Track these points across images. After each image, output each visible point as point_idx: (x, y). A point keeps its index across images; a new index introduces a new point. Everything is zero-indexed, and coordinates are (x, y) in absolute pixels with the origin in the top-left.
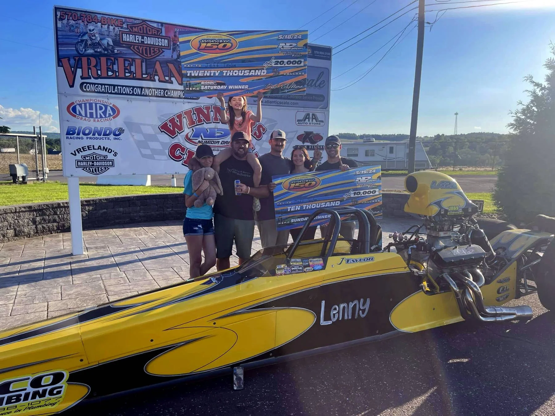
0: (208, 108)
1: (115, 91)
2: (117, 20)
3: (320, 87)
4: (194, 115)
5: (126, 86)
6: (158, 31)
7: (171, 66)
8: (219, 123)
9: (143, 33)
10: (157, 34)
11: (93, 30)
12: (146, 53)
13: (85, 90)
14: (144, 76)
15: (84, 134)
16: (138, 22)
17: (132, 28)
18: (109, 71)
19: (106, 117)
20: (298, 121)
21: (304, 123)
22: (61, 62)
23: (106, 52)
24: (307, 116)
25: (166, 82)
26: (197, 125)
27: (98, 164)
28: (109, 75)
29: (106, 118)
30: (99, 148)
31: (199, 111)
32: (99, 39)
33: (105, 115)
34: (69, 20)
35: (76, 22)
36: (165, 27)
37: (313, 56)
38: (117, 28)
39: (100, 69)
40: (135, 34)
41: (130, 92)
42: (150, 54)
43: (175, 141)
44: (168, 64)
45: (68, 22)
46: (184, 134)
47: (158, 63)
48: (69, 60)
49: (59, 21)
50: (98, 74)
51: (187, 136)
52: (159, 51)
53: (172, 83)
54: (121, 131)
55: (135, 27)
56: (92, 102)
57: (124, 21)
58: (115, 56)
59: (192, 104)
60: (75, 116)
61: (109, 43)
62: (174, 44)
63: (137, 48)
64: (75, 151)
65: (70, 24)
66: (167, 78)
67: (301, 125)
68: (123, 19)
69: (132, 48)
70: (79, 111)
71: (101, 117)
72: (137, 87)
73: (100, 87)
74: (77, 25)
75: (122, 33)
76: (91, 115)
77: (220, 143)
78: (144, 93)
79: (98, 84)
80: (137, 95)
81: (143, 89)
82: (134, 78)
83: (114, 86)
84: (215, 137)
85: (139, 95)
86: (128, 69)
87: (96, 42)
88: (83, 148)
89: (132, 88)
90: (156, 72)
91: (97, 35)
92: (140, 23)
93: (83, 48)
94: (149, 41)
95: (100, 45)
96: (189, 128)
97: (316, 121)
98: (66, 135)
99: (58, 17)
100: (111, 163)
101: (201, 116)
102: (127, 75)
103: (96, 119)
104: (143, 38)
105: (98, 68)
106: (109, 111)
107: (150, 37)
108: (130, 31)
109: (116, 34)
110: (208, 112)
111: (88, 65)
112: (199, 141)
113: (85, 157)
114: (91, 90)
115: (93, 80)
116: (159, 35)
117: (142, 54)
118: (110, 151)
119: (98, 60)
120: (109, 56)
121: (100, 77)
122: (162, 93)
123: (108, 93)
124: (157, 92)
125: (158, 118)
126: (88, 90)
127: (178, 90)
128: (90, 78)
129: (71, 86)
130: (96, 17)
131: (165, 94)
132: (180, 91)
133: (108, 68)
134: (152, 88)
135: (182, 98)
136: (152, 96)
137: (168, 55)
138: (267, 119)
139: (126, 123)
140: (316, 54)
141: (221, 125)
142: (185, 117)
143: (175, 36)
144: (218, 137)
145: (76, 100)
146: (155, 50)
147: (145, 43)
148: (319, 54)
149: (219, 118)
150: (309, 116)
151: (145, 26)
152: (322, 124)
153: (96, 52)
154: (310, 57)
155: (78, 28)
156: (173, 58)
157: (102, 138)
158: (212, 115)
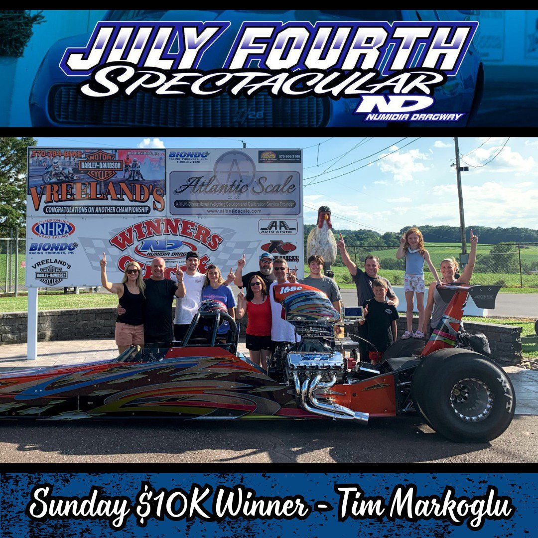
0: (158, 221)
1: (73, 211)
2: (77, 152)
3: (288, 192)
4: (144, 228)
5: (82, 206)
6: (112, 157)
7: (123, 185)
8: (170, 234)
9: (99, 160)
10: (111, 159)
11: (57, 163)
12: (101, 176)
13: (48, 212)
14: (98, 196)
15: (44, 249)
17: (89, 156)
18: (69, 195)
19: (63, 234)
20: (262, 229)
21: (270, 232)
22: (30, 191)
23: (67, 179)
24: (273, 224)
25: (118, 199)
26: (147, 238)
27: (54, 275)
28: (68, 198)
30: (56, 261)
31: (149, 224)
32: (61, 169)
33: (62, 232)
35: (44, 158)
36: (119, 152)
37: (278, 160)
38: (76, 159)
40: (92, 161)
41: (85, 211)
42: (104, 176)
43: (125, 253)
44: (120, 184)
45: (37, 158)
46: (134, 246)
47: (111, 183)
48: (36, 189)
49: (31, 158)
50: (59, 198)
51: (136, 248)
52: (113, 173)
53: (123, 200)
54: (75, 245)
55: (92, 156)
56: (52, 221)
57: (83, 152)
58: (74, 182)
59: (142, 218)
60: (38, 235)
61: (70, 171)
62: (126, 166)
63: (94, 173)
64: (35, 265)
65: (39, 160)
66: (119, 196)
67: (265, 233)
68: (83, 150)
69: (88, 173)
70: (42, 231)
71: (59, 234)
72: (91, 206)
73: (60, 209)
74: (45, 160)
75: (81, 162)
76: (51, 232)
77: (171, 254)
78: (97, 211)
79: (58, 206)
80: (91, 213)
81: (97, 208)
82: (89, 199)
83: (72, 207)
84: (165, 249)
85: (93, 213)
86: (84, 192)
87: (59, 172)
88: (42, 261)
89: (87, 207)
90: (109, 191)
91: (60, 166)
92: (96, 152)
93: (48, 178)
94: (103, 166)
95: (63, 174)
96: (138, 241)
97: (286, 229)
98: (30, 250)
99: (30, 155)
100: (65, 274)
101: (151, 228)
102: (83, 196)
103: (55, 236)
104: (98, 164)
105: (60, 193)
106: (66, 229)
107: (105, 162)
108: (88, 160)
109: (76, 164)
110: (159, 225)
111: (51, 191)
112: (149, 253)
113: (43, 270)
114: (53, 212)
115: (54, 204)
116: (113, 160)
117: (98, 178)
118: (64, 264)
119: (60, 186)
120: (69, 182)
121: (60, 200)
122: (114, 210)
123: (66, 213)
124: (109, 210)
125: (109, 232)
126: (50, 212)
127: (129, 206)
128: (52, 202)
129: (37, 210)
130: (60, 152)
131: (117, 211)
132: (131, 206)
133: (67, 192)
134: (104, 206)
135: (133, 213)
136: (104, 213)
137: (120, 176)
138: (224, 228)
139: (80, 239)
140: (281, 158)
141: (171, 237)
142: (135, 231)
143: (128, 159)
144: (168, 248)
145: (40, 221)
146: (109, 173)
147: (100, 168)
148: (285, 158)
149: (170, 229)
150: (276, 224)
151: (101, 154)
152: (293, 232)
153: (58, 180)
154: (274, 162)
155: (46, 162)
156: (125, 177)
157: (58, 253)
158: (163, 228)
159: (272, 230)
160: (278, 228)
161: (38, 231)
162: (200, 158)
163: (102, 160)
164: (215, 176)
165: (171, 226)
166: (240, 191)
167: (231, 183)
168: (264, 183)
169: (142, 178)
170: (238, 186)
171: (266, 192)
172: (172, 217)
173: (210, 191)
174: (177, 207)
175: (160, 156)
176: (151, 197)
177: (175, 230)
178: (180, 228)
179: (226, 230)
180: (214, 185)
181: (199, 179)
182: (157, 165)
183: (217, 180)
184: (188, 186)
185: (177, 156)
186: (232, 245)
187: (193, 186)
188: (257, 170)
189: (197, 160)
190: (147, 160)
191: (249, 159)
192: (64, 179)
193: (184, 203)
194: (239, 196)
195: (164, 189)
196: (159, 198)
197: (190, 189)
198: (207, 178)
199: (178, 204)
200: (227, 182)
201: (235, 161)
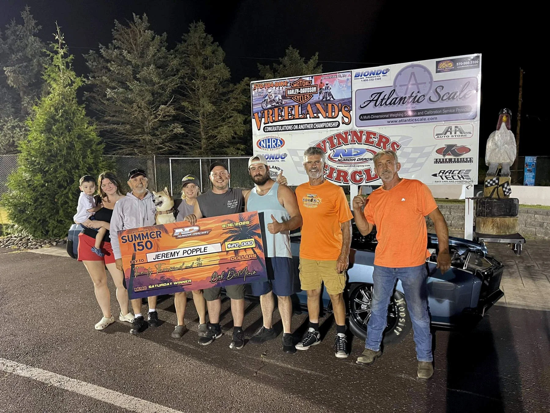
0: (346, 133)
1: (283, 129)
2: (284, 82)
3: (465, 98)
4: (335, 140)
5: (289, 125)
6: (309, 82)
7: (318, 105)
8: (355, 144)
9: (300, 86)
11: (271, 92)
12: (302, 100)
14: (300, 116)
16: (296, 80)
17: (293, 85)
20: (437, 135)
21: (445, 137)
22: (254, 116)
23: (278, 105)
24: (448, 129)
25: (315, 117)
26: (337, 147)
28: (279, 119)
29: (277, 148)
30: (273, 167)
31: (339, 136)
32: (274, 97)
33: (276, 146)
34: (258, 89)
35: (262, 89)
36: (314, 78)
37: (455, 68)
38: (284, 87)
40: (294, 88)
41: (291, 128)
42: (304, 100)
44: (316, 104)
47: (309, 105)
48: (258, 114)
49: (253, 91)
50: (273, 120)
51: (329, 156)
52: (310, 96)
53: (319, 117)
54: (285, 155)
55: (295, 84)
56: (269, 138)
57: (288, 82)
59: (333, 131)
60: (260, 148)
61: (280, 98)
62: (320, 89)
63: (296, 98)
65: (258, 91)
66: (315, 115)
67: (440, 138)
68: (287, 80)
69: (293, 98)
70: (263, 145)
71: (274, 147)
72: (295, 125)
73: (274, 128)
74: (262, 91)
75: (287, 90)
76: (269, 145)
77: (356, 160)
78: (300, 128)
79: (273, 126)
80: (295, 130)
81: (300, 125)
82: (294, 119)
83: (282, 126)
84: (352, 156)
85: (297, 130)
86: (290, 113)
87: (272, 100)
89: (292, 126)
90: (308, 111)
91: (273, 95)
92: (298, 80)
94: (303, 91)
95: (275, 101)
96: (331, 150)
97: (461, 133)
99: (253, 89)
101: (340, 140)
103: (272, 149)
104: (299, 90)
105: (273, 116)
106: (279, 143)
107: (304, 88)
108: (292, 87)
109: (283, 92)
110: (346, 136)
111: (268, 115)
112: (339, 160)
114: (269, 131)
115: (270, 124)
116: (310, 85)
117: (299, 101)
118: (279, 169)
119: (273, 110)
121: (274, 122)
122: (312, 126)
123: (278, 131)
124: (308, 126)
126: (267, 131)
127: (323, 122)
128: (269, 123)
129: (259, 130)
130: (272, 83)
131: (314, 127)
132: (325, 122)
133: (279, 115)
134: (305, 124)
135: (326, 128)
136: (305, 129)
137: (316, 98)
138: (401, 136)
139: (289, 150)
140: (458, 66)
141: (357, 146)
143: (321, 83)
144: (354, 155)
145: (261, 138)
146: (308, 96)
147: (301, 93)
148: (463, 65)
149: (355, 139)
150: (451, 129)
151: (301, 81)
152: (468, 135)
153: (272, 106)
154: (451, 70)
155: (263, 93)
156: (320, 99)
157: (274, 161)
158: (350, 138)
159: (446, 135)
160: (453, 133)
161: (260, 145)
162: (381, 74)
163: (302, 86)
164: (394, 90)
165: (357, 137)
166: (418, 101)
167: (409, 95)
168: (440, 91)
169: (333, 97)
170: (416, 96)
171: (442, 100)
172: (358, 129)
173: (390, 104)
174: (361, 120)
175: (347, 78)
176: (340, 113)
177: (359, 140)
178: (364, 137)
179: (403, 137)
180: (394, 98)
181: (381, 93)
182: (345, 85)
183: (397, 94)
184: (371, 101)
185: (361, 76)
186: (410, 150)
187: (375, 100)
188: (434, 80)
189: (378, 77)
190: (336, 83)
191: (426, 70)
192: (276, 105)
193: (367, 116)
194: (417, 106)
195: (351, 106)
196: (346, 114)
197: (373, 103)
198: (387, 92)
199: (363, 117)
200: (405, 94)
201: (413, 74)
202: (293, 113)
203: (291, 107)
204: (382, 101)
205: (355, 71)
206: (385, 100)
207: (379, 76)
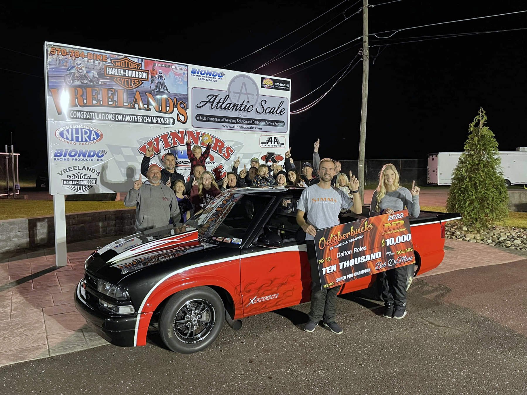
0: (182, 132)
1: (99, 117)
2: (102, 55)
3: (280, 114)
4: (170, 139)
5: (109, 113)
6: (138, 66)
7: (150, 96)
9: (125, 67)
10: (137, 68)
11: (80, 64)
13: (72, 117)
14: (125, 104)
15: (70, 156)
16: (120, 58)
17: (115, 62)
18: (94, 100)
20: (262, 143)
21: (267, 146)
22: (51, 92)
23: (91, 84)
24: (269, 139)
25: (145, 109)
26: (173, 147)
28: (94, 103)
29: (91, 142)
30: (84, 168)
31: (174, 135)
32: (85, 72)
33: (90, 139)
34: (58, 55)
35: (65, 57)
36: (144, 62)
37: (274, 88)
38: (101, 63)
39: (85, 98)
40: (118, 67)
41: (113, 118)
42: (131, 85)
44: (147, 94)
45: (57, 57)
47: (138, 93)
48: (58, 91)
49: (50, 56)
50: (84, 103)
51: (163, 156)
52: (139, 83)
53: (150, 110)
54: (104, 153)
55: (118, 62)
56: (78, 127)
57: (108, 57)
58: (100, 87)
59: (168, 129)
60: (62, 140)
61: (95, 76)
62: (152, 77)
63: (119, 80)
64: (61, 172)
65: (60, 58)
66: (146, 106)
67: (264, 147)
68: (108, 55)
69: (114, 80)
70: (66, 135)
71: (86, 140)
72: (119, 114)
73: (85, 114)
74: (66, 60)
75: (106, 67)
76: (77, 138)
78: (125, 119)
79: (84, 111)
80: (118, 121)
81: (125, 116)
82: (116, 106)
83: (98, 113)
85: (120, 121)
86: (111, 99)
87: (83, 75)
89: (114, 115)
90: (136, 100)
91: (83, 69)
92: (123, 59)
93: (71, 80)
94: (130, 74)
95: (87, 78)
96: (165, 150)
97: (278, 144)
98: (54, 156)
99: (49, 53)
100: (94, 181)
101: (176, 139)
102: (110, 103)
103: (82, 143)
106: (93, 135)
107: (131, 70)
108: (114, 66)
109: (101, 68)
110: (182, 136)
111: (75, 95)
113: (70, 177)
114: (77, 117)
115: (79, 108)
116: (139, 69)
117: (124, 85)
118: (93, 171)
119: (84, 91)
120: (94, 86)
121: (86, 105)
122: (141, 119)
123: (92, 119)
124: (137, 119)
125: (137, 141)
126: (75, 117)
127: (156, 117)
128: (77, 106)
129: (60, 113)
130: (83, 53)
131: (144, 120)
132: (158, 117)
133: (93, 98)
134: (132, 115)
135: (159, 123)
136: (132, 122)
137: (146, 86)
138: (235, 141)
139: (109, 146)
140: (277, 86)
142: (162, 140)
143: (153, 70)
146: (136, 82)
147: (127, 75)
148: (279, 86)
149: (192, 140)
150: (271, 139)
151: (126, 61)
152: (282, 146)
153: (82, 83)
154: (272, 88)
155: (67, 62)
156: (151, 88)
157: (86, 160)
158: (186, 139)
159: (268, 144)
160: (273, 143)
161: (62, 136)
162: (217, 77)
164: (229, 95)
165: (194, 138)
166: (247, 110)
168: (264, 105)
169: (167, 90)
170: (246, 106)
171: (265, 112)
172: (194, 130)
173: (225, 108)
174: (198, 120)
175: (183, 71)
176: (175, 109)
177: (196, 141)
179: (237, 143)
180: (228, 104)
181: (217, 96)
182: (181, 79)
183: (231, 100)
184: (207, 102)
185: (198, 73)
187: (211, 102)
188: (260, 94)
190: (171, 73)
191: (254, 83)
193: (203, 117)
194: (246, 114)
195: (187, 103)
196: (182, 111)
197: (209, 105)
198: (222, 96)
199: (199, 118)
200: (238, 102)
201: (244, 83)
202: (115, 98)
203: (112, 91)
204: (218, 104)
205: (192, 67)
206: (221, 104)
207: (215, 78)
